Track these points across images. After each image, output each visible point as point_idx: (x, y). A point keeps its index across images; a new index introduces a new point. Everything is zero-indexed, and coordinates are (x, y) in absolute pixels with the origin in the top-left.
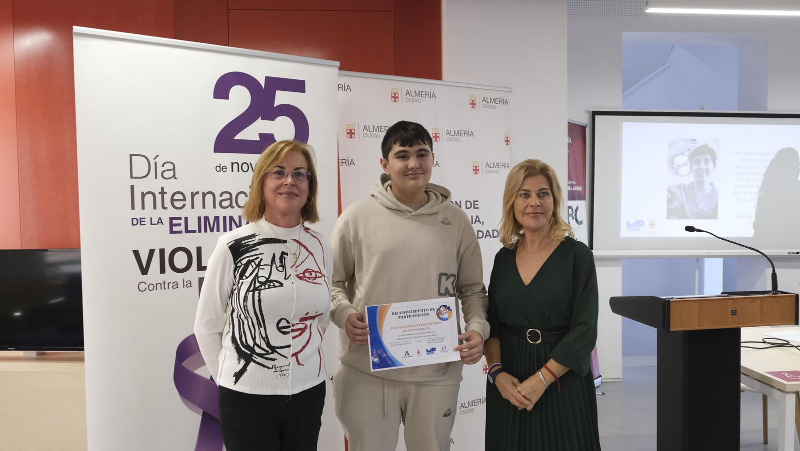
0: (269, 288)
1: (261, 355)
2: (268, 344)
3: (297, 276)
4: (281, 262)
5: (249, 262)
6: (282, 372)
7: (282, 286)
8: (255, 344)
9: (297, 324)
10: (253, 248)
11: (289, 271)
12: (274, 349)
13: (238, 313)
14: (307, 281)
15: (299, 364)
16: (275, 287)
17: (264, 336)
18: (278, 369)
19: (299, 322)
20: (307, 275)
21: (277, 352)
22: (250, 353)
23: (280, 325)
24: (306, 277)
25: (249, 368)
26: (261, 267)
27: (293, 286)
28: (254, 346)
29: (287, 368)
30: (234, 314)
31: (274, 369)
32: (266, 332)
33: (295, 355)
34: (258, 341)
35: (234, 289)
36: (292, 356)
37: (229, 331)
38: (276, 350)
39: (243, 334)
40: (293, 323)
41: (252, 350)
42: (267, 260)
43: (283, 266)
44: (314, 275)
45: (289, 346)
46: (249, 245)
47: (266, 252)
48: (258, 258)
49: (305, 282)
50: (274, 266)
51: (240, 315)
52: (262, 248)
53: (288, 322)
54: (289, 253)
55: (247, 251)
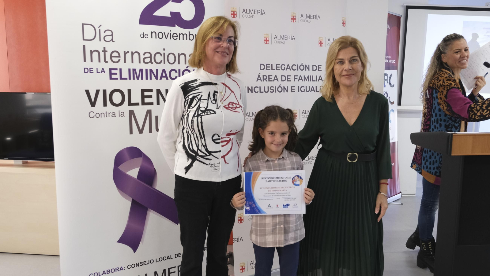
0: (207, 115)
1: (202, 157)
2: (207, 150)
3: (224, 107)
4: (214, 97)
5: (194, 98)
6: (215, 167)
7: (216, 114)
8: (198, 149)
9: (224, 138)
10: (196, 89)
11: (219, 104)
12: (210, 153)
13: (187, 130)
14: (231, 110)
15: (226, 162)
16: (211, 114)
17: (204, 144)
18: (213, 166)
19: (225, 136)
20: (231, 106)
21: (212, 155)
22: (195, 155)
23: (214, 138)
24: (230, 108)
25: (194, 164)
26: (201, 101)
27: (222, 113)
28: (197, 151)
29: (218, 165)
30: (184, 130)
31: (210, 166)
32: (205, 142)
33: (223, 157)
34: (200, 148)
35: (184, 115)
36: (221, 158)
37: (181, 141)
38: (212, 153)
39: (190, 143)
40: (222, 137)
41: (196, 153)
42: (205, 96)
43: (215, 100)
44: (235, 106)
45: (220, 151)
46: (193, 86)
47: (204, 91)
48: (199, 95)
49: (230, 110)
50: (210, 100)
51: (188, 132)
52: (201, 88)
53: (219, 136)
54: (219, 92)
55: (192, 90)
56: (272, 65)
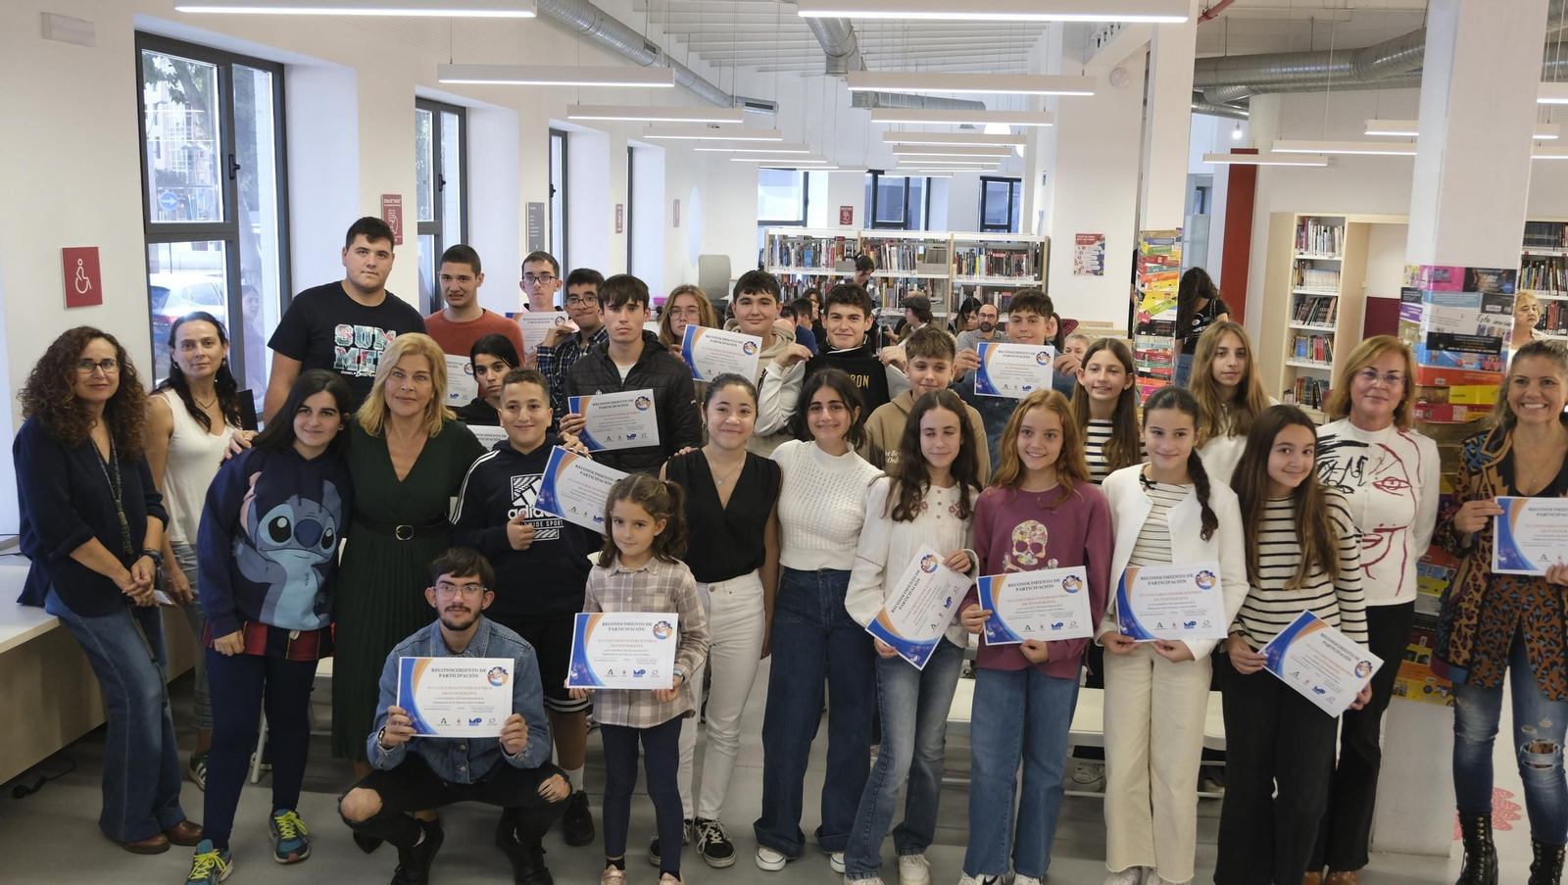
3: (1374, 484)
4: (1358, 466)
5: (1323, 464)
7: (1352, 491)
10: (1333, 449)
11: (1366, 477)
14: (1386, 490)
15: (1369, 576)
16: (1344, 492)
19: (1372, 533)
20: (1387, 483)
24: (1386, 486)
26: (1334, 470)
27: (1367, 493)
33: (1364, 566)
40: (1365, 533)
43: (1360, 471)
44: (1396, 484)
47: (1344, 455)
49: (1384, 491)
50: (1349, 470)
52: (1339, 451)
53: (1359, 531)
54: (1370, 458)
55: (1323, 452)
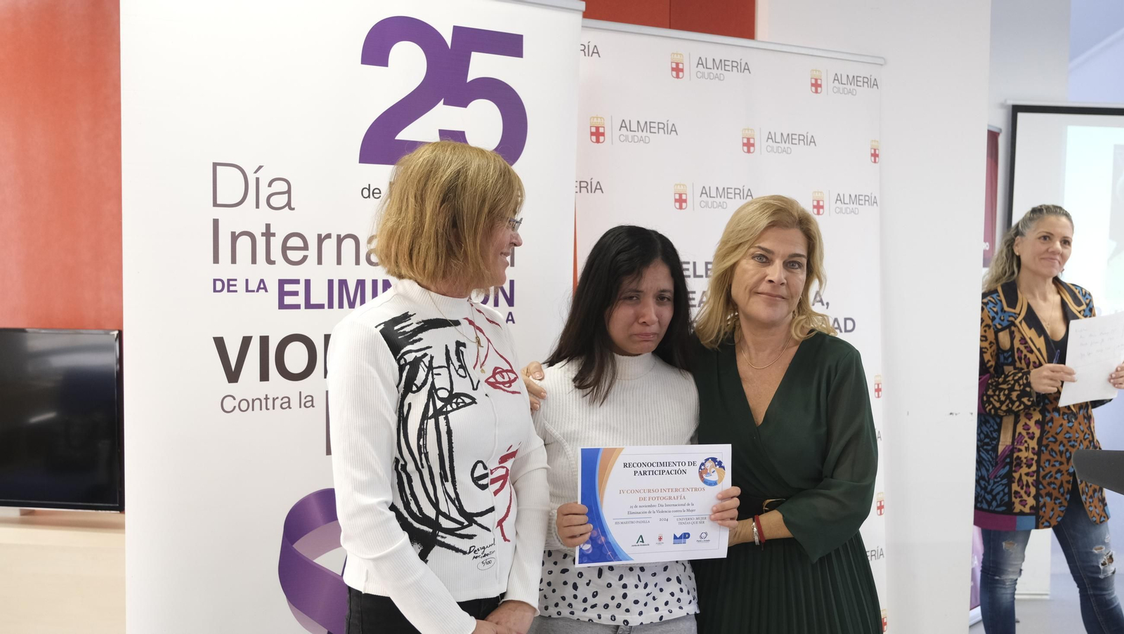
1: (451, 532)
2: (461, 510)
4: (459, 359)
6: (486, 557)
7: (476, 402)
8: (439, 512)
9: (496, 469)
10: (415, 339)
12: (471, 518)
15: (505, 539)
17: (453, 496)
18: (480, 553)
19: (498, 465)
21: (476, 523)
22: (430, 531)
23: (476, 474)
25: (431, 557)
26: (435, 371)
28: (437, 517)
29: (493, 548)
31: (472, 554)
32: (455, 489)
33: (500, 524)
34: (443, 507)
36: (496, 527)
38: (475, 519)
39: (410, 498)
40: (492, 469)
41: (435, 524)
43: (463, 366)
45: (491, 510)
46: (405, 332)
48: (426, 354)
50: (451, 367)
56: (694, 263)
